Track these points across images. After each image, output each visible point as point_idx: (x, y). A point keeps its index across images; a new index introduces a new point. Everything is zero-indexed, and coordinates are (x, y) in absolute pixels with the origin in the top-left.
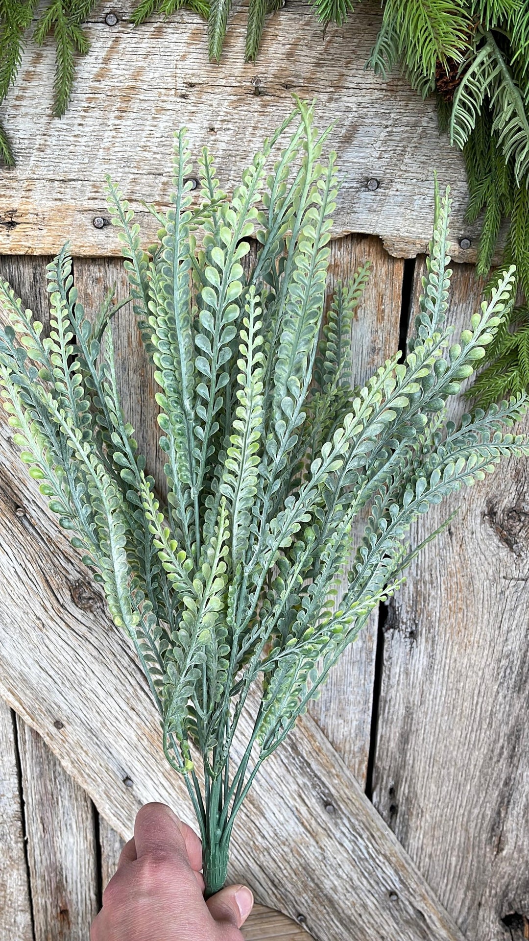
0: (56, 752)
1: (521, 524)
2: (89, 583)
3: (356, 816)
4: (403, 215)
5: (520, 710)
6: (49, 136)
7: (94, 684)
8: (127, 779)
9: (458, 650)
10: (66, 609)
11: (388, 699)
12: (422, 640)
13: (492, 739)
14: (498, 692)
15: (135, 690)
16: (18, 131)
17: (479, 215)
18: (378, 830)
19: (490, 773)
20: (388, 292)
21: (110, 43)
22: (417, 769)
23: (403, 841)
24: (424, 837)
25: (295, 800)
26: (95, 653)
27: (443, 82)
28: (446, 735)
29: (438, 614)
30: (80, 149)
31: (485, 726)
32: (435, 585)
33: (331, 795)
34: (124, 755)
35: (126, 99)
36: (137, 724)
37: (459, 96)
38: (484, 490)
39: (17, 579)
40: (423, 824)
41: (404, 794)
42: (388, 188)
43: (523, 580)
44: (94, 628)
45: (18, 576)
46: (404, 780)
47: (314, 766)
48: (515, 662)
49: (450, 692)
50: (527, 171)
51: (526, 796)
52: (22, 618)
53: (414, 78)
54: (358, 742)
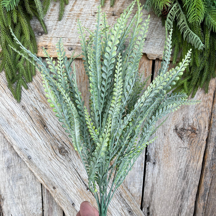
0: (53, 196)
1: (184, 132)
2: (64, 148)
4: (152, 48)
5: (184, 185)
6: (57, 26)
7: (65, 176)
8: (73, 204)
9: (167, 168)
10: (57, 155)
11: (147, 182)
12: (157, 165)
13: (176, 193)
14: (178, 180)
15: (76, 178)
16: (49, 24)
19: (176, 203)
20: (148, 69)
21: (74, 2)
22: (155, 202)
26: (65, 168)
27: (164, 12)
28: (163, 192)
29: (161, 158)
30: (65, 29)
31: (174, 190)
32: (160, 149)
33: (131, 209)
34: (73, 197)
35: (78, 16)
36: (76, 188)
37: (168, 16)
38: (174, 123)
39: (44, 146)
41: (151, 209)
42: (148, 41)
43: (185, 148)
44: (65, 160)
46: (151, 205)
47: (126, 201)
48: (183, 171)
49: (164, 180)
50: (187, 36)
51: (186, 210)
52: (45, 157)
53: (156, 11)
54: (138, 194)
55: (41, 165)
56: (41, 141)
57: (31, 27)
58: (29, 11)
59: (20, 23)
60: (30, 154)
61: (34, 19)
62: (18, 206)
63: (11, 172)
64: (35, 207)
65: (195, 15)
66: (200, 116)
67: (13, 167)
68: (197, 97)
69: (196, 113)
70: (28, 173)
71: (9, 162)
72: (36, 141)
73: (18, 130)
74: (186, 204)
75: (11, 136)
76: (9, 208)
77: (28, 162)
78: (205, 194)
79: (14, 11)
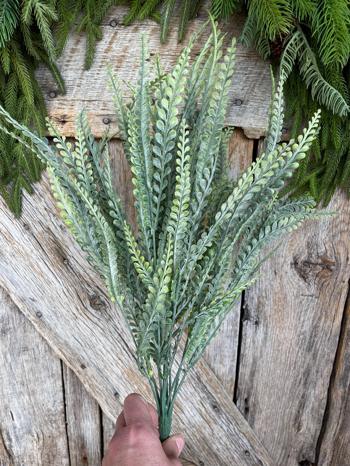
0: (82, 380)
1: (310, 269)
2: (99, 297)
3: (229, 413)
4: (254, 117)
5: (310, 360)
6: (83, 79)
7: (101, 346)
8: (116, 394)
9: (279, 331)
10: (87, 310)
11: (245, 354)
12: (261, 325)
13: (296, 375)
14: (298, 351)
15: (121, 350)
17: (291, 117)
18: (240, 420)
19: (294, 391)
20: (246, 155)
21: (112, 35)
22: (258, 389)
23: (252, 425)
24: (262, 423)
25: (199, 405)
26: (101, 331)
28: (273, 372)
29: (269, 313)
30: (97, 86)
31: (292, 368)
32: (268, 298)
33: (217, 403)
34: (115, 381)
35: (120, 61)
36: (122, 367)
37: (284, 55)
38: (292, 252)
39: (64, 295)
40: (261, 417)
41: (252, 402)
42: (246, 104)
43: (311, 296)
44: (101, 319)
45: (65, 293)
46: (252, 395)
47: (208, 388)
48: (307, 337)
49: (275, 352)
50: (317, 93)
51: (313, 403)
52: (66, 314)
53: (260, 49)
54: (229, 376)
55: (59, 327)
56: (58, 285)
57: (36, 82)
58: (32, 51)
59: (17, 75)
60: (40, 308)
61: (42, 67)
62: (22, 397)
63: (9, 340)
64: (52, 400)
65: (334, 49)
66: (337, 239)
67: (11, 330)
68: (333, 205)
69: (331, 234)
70: (37, 341)
71: (4, 322)
72: (51, 285)
73: (18, 266)
74: (312, 392)
75: (6, 276)
76: (6, 400)
77: (36, 322)
78: (345, 375)
79: (4, 51)
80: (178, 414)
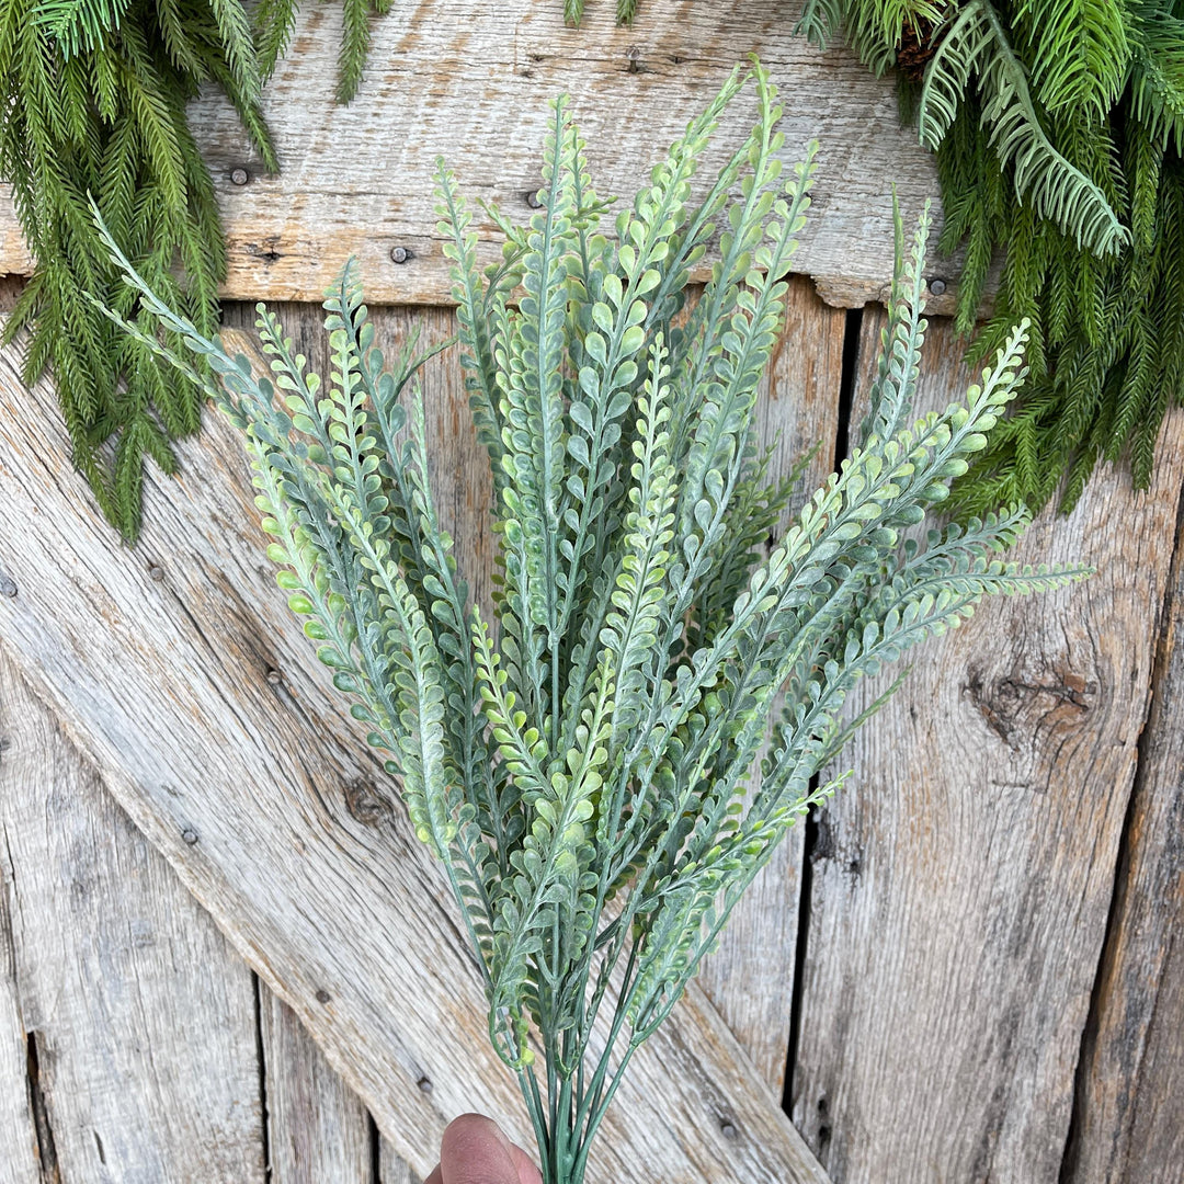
0: (318, 1038)
1: (1020, 703)
2: (373, 784)
3: (768, 1142)
4: (846, 245)
5: (1018, 983)
6: (331, 130)
7: (377, 935)
8: (423, 1081)
9: (925, 892)
10: (337, 822)
11: (818, 964)
12: (869, 875)
13: (975, 1028)
14: (984, 955)
15: (438, 945)
16: (286, 123)
17: (959, 245)
18: (802, 1165)
19: (971, 1079)
20: (822, 358)
22: (860, 1071)
24: (871, 1176)
26: (380, 889)
27: (909, 53)
28: (905, 1020)
29: (894, 837)
30: (374, 150)
31: (964, 1008)
32: (889, 792)
33: (730, 1110)
34: (418, 1040)
35: (443, 78)
36: (440, 997)
37: (933, 73)
38: (963, 651)
39: (266, 776)
40: (869, 1157)
41: (841, 1110)
42: (823, 206)
43: (1022, 786)
44: (379, 851)
45: (269, 772)
46: (841, 1088)
47: (705, 1065)
48: (1010, 910)
49: (911, 955)
50: (1034, 181)
51: (1028, 1116)
52: (272, 836)
53: (863, 48)
54: (771, 1029)
55: (251, 873)
56: (248, 747)
57: (192, 142)
58: (182, 52)
59: (136, 122)
60: (192, 817)
61: (207, 95)
62: (134, 1090)
63: (96, 913)
64: (224, 1096)
65: (1076, 66)
66: (1103, 612)
67: (103, 883)
68: (1091, 509)
69: (1084, 596)
70: (182, 915)
71: (83, 859)
72: (227, 748)
73: (130, 690)
74: (1025, 1082)
75: (93, 720)
76: (83, 1100)
77: (182, 860)
78: (1128, 1030)
79: (101, 56)
80: (611, 1143)
